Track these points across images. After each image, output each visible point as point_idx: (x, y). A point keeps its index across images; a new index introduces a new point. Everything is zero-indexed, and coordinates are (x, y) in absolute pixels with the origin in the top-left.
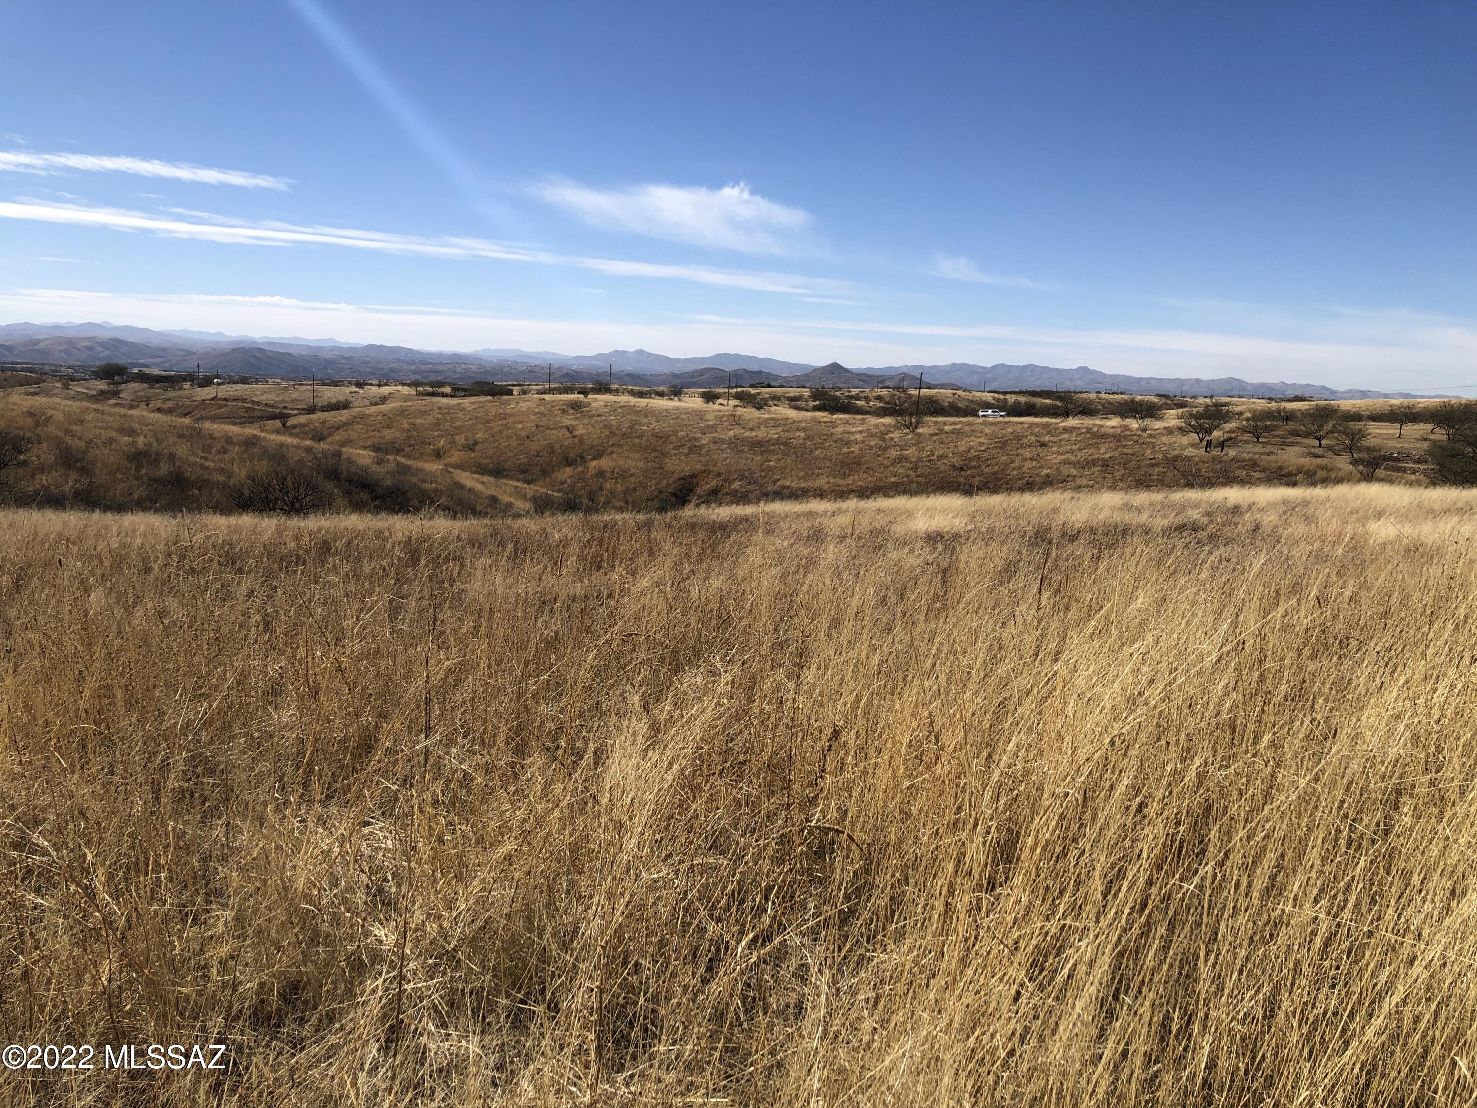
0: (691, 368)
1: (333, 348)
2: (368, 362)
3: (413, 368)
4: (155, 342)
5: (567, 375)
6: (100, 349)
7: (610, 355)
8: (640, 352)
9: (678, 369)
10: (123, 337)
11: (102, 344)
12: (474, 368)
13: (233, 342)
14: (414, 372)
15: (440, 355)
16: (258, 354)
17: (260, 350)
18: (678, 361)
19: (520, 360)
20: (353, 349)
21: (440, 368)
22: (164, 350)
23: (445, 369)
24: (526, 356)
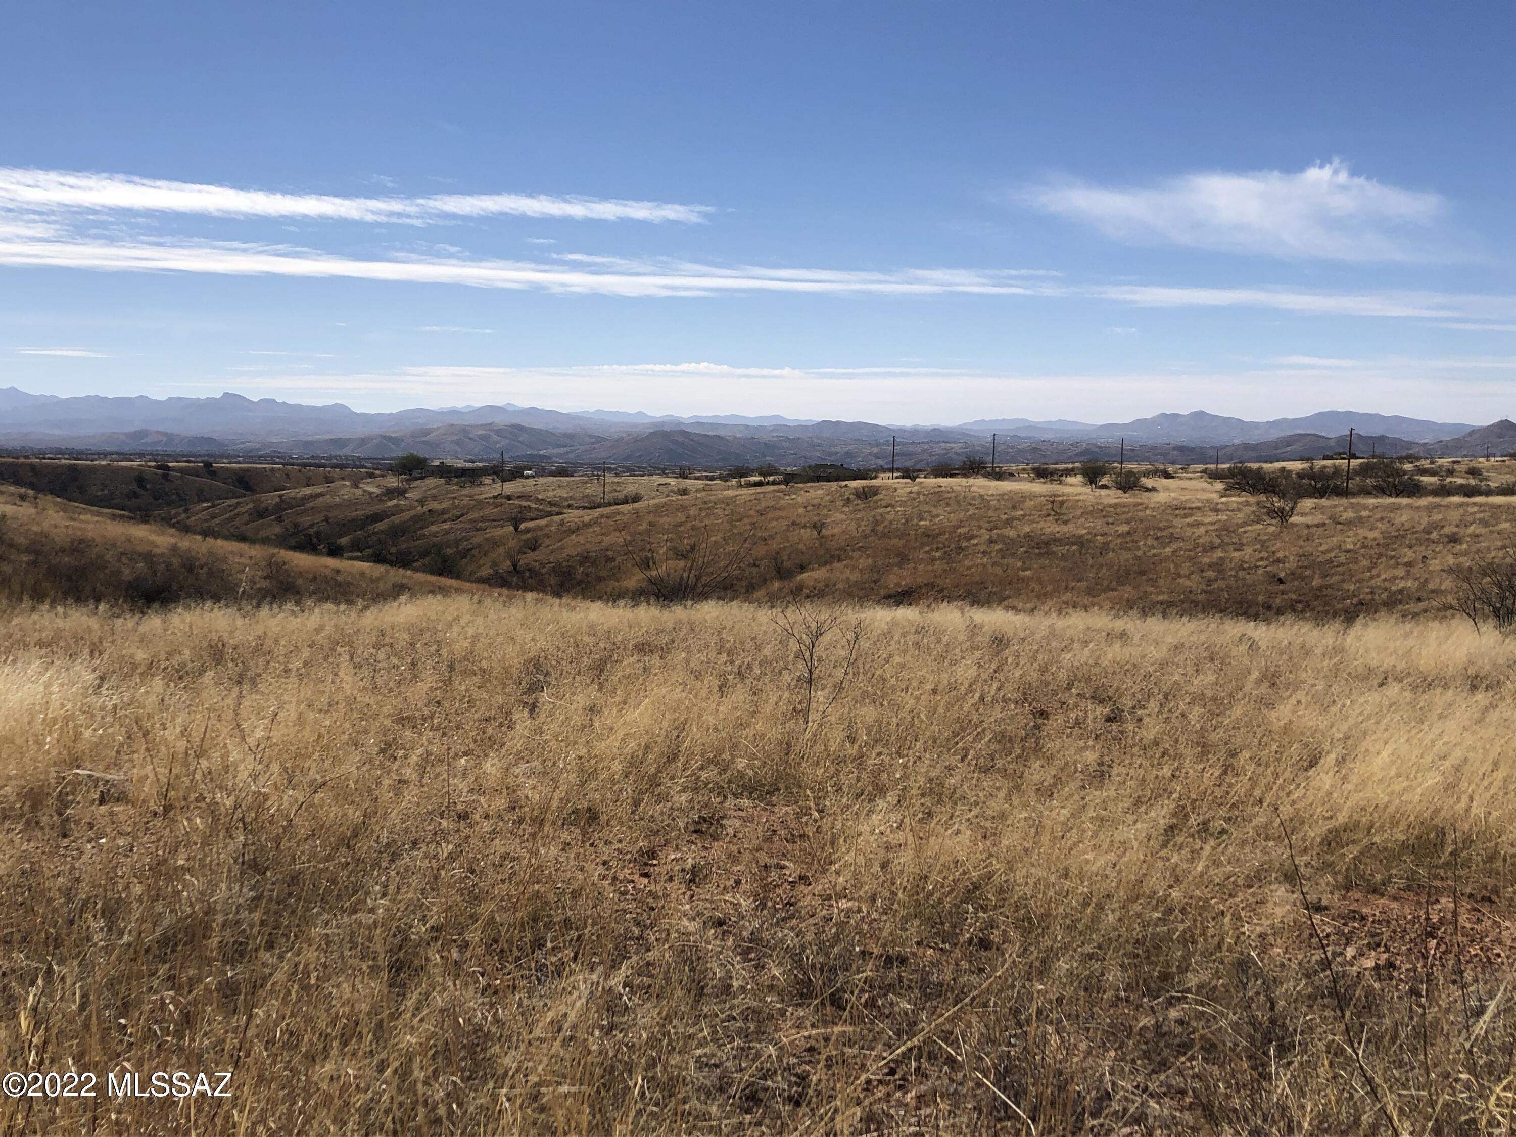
0: (1275, 435)
1: (777, 428)
2: (820, 445)
3: (875, 450)
4: (563, 427)
5: (1086, 452)
6: (496, 438)
7: (1154, 421)
8: (1199, 415)
9: (1254, 438)
10: (526, 422)
11: (499, 432)
12: (957, 447)
13: (654, 424)
14: (877, 456)
15: (915, 431)
16: (681, 439)
17: (684, 433)
18: (1256, 425)
19: (1022, 434)
20: (803, 427)
21: (911, 449)
22: (571, 436)
23: (918, 449)
24: (1033, 427)
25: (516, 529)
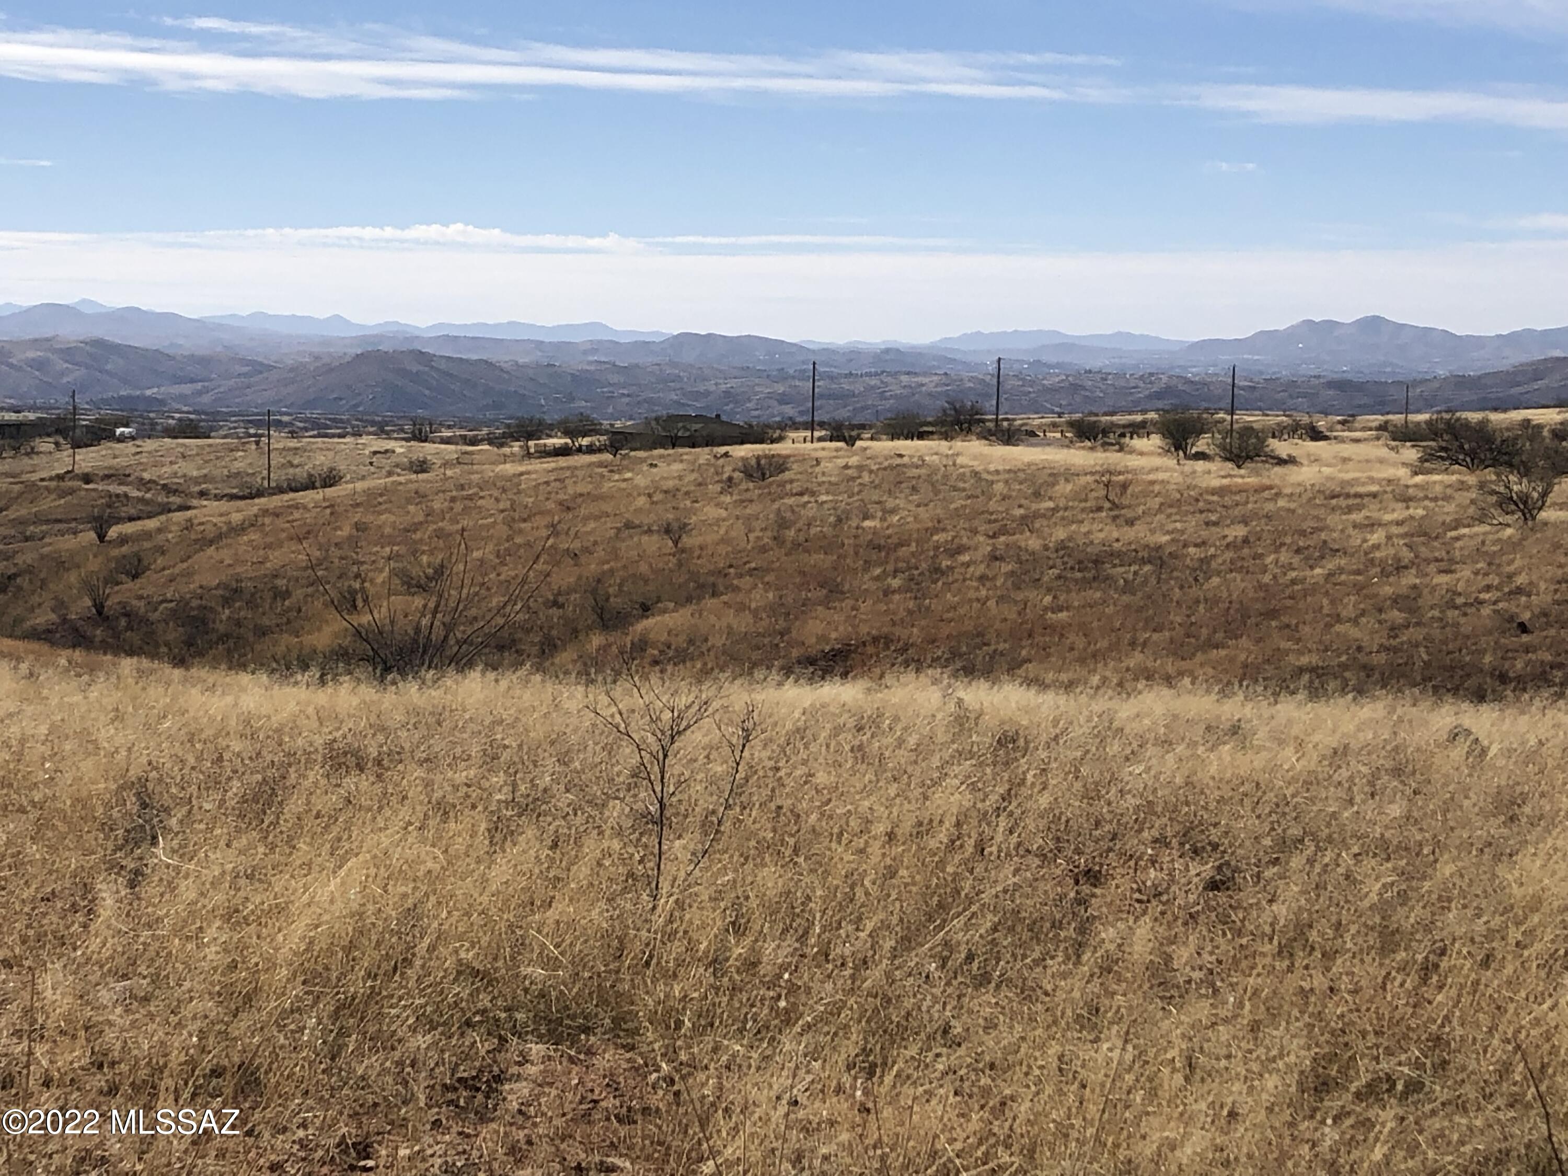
1: (595, 347)
2: (678, 378)
3: (780, 388)
4: (187, 345)
6: (61, 364)
7: (1291, 334)
8: (1373, 324)
9: (1473, 366)
10: (115, 336)
11: (64, 354)
12: (930, 383)
13: (364, 339)
14: (783, 399)
15: (853, 354)
16: (415, 368)
17: (420, 356)
19: (1050, 358)
20: (644, 346)
22: (204, 361)
23: (859, 387)
24: (1069, 345)
25: (101, 537)
